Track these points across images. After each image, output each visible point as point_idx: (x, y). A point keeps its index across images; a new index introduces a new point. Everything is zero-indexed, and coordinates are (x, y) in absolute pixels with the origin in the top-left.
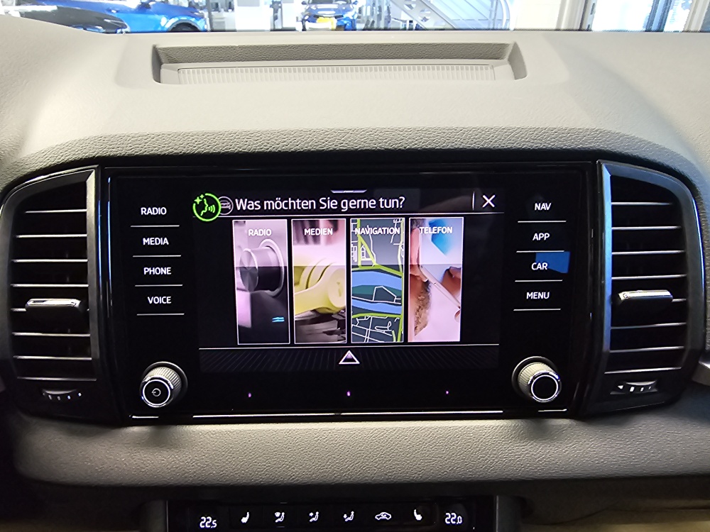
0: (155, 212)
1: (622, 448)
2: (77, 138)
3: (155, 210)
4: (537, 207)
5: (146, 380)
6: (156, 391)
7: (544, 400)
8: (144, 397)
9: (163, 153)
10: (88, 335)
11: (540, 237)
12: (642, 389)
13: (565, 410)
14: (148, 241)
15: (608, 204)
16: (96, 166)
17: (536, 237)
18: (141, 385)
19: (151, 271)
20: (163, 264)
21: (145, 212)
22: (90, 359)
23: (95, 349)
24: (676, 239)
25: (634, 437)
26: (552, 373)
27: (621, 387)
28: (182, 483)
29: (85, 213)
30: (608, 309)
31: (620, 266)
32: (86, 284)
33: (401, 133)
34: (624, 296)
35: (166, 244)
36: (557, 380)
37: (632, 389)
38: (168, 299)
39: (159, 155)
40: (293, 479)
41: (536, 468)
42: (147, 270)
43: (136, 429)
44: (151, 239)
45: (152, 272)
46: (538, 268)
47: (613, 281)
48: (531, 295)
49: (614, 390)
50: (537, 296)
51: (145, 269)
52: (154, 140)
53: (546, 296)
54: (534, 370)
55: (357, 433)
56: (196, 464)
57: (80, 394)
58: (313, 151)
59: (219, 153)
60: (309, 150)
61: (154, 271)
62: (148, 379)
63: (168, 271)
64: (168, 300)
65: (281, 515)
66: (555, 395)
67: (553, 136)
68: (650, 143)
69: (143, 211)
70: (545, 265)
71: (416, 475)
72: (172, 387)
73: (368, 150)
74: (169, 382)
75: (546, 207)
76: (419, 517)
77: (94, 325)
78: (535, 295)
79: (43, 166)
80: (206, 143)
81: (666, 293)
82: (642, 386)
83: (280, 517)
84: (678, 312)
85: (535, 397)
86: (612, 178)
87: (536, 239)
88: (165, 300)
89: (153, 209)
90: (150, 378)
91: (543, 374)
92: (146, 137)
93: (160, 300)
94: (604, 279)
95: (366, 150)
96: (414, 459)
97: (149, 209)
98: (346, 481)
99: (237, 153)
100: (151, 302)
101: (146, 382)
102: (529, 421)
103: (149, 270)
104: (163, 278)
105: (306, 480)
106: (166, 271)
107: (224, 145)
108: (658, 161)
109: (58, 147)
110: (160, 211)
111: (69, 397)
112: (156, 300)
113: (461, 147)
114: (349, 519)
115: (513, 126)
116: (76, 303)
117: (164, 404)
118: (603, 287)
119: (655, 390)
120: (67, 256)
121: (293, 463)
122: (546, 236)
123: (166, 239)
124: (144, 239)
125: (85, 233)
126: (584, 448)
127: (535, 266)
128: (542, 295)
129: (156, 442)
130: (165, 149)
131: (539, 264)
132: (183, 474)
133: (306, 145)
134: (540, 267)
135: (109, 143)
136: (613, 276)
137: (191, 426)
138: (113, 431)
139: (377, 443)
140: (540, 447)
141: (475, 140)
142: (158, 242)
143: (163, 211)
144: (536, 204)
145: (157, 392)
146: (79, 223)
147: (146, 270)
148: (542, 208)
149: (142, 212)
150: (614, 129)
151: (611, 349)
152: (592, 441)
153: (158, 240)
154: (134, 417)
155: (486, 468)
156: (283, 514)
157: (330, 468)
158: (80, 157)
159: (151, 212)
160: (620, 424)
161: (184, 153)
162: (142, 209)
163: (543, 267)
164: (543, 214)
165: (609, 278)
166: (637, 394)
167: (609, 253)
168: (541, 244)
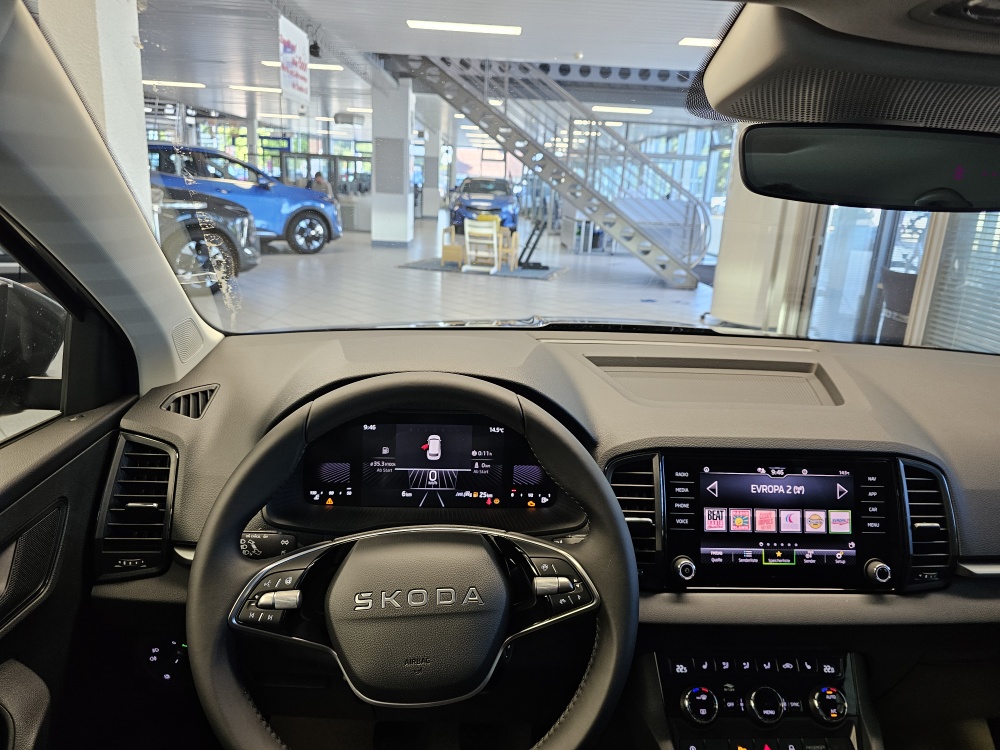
0: (683, 475)
1: (924, 609)
4: (870, 479)
5: (679, 567)
7: (883, 581)
8: (683, 576)
9: (692, 447)
10: (656, 539)
11: (872, 494)
12: (931, 577)
13: (894, 589)
14: (679, 490)
15: (904, 479)
16: (658, 451)
17: (870, 494)
18: (677, 570)
20: (685, 502)
22: (655, 551)
23: (658, 546)
24: (938, 497)
26: (886, 566)
27: (920, 575)
29: (653, 474)
30: (910, 532)
31: (914, 510)
32: (655, 511)
34: (918, 525)
35: (687, 491)
36: (889, 570)
37: (926, 576)
39: (690, 447)
42: (677, 505)
44: (681, 489)
45: (680, 506)
47: (911, 517)
48: (870, 525)
49: (917, 577)
50: (873, 526)
53: (878, 526)
54: (876, 566)
57: (643, 572)
59: (717, 447)
65: (726, 664)
66: (889, 577)
67: (875, 445)
68: (920, 449)
69: (677, 474)
71: (822, 621)
75: (873, 479)
76: (809, 667)
77: (658, 533)
79: (631, 451)
81: (937, 525)
82: (931, 575)
84: (944, 535)
86: (905, 467)
88: (685, 521)
91: (881, 567)
92: (682, 439)
93: (683, 521)
94: (907, 516)
97: (680, 473)
99: (726, 448)
100: (679, 522)
104: (684, 510)
106: (687, 506)
107: (719, 444)
108: (924, 458)
109: (638, 441)
110: (686, 474)
112: (681, 521)
113: (832, 449)
114: (767, 667)
115: (856, 440)
116: (650, 520)
117: (690, 577)
118: (906, 520)
119: (938, 579)
120: (644, 496)
122: (875, 494)
123: (687, 489)
124: (677, 489)
125: (653, 485)
126: (905, 609)
127: (871, 510)
128: (876, 525)
129: (679, 600)
130: (693, 445)
131: (873, 508)
134: (873, 510)
135: (665, 441)
136: (911, 515)
140: (882, 608)
141: (839, 446)
145: (687, 570)
146: (650, 479)
150: (904, 443)
151: (914, 554)
153: (683, 490)
158: (651, 447)
159: (680, 475)
160: (923, 598)
161: (702, 447)
163: (875, 509)
164: (872, 483)
165: (909, 516)
166: (929, 580)
167: (907, 504)
168: (873, 498)
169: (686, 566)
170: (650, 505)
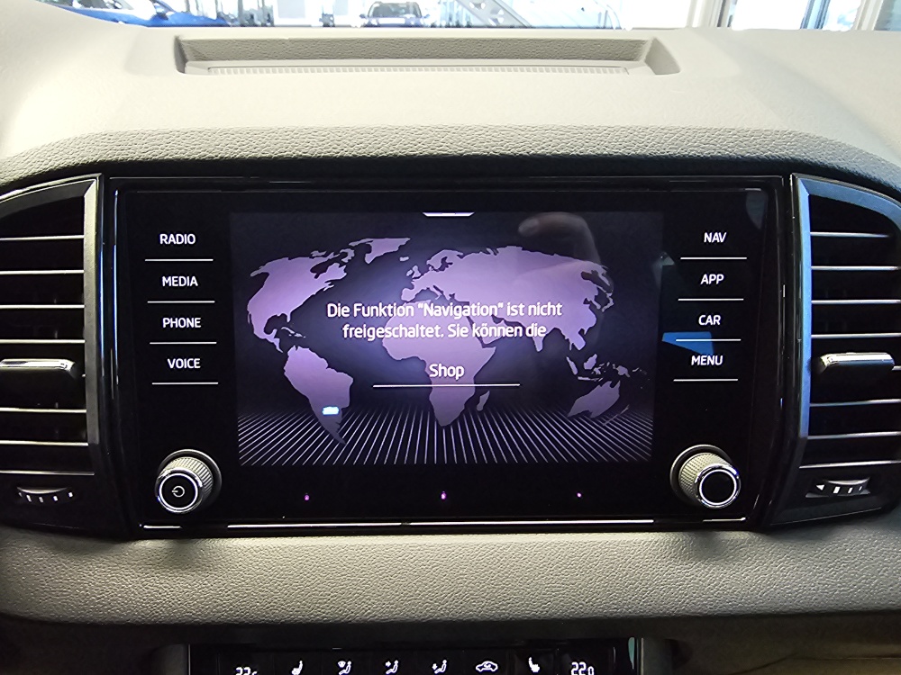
0: (180, 240)
1: (823, 572)
2: (72, 136)
3: (180, 238)
4: (708, 237)
5: (164, 475)
6: (177, 489)
7: (718, 505)
8: (161, 498)
9: (191, 157)
10: (84, 411)
11: (711, 280)
12: (851, 489)
13: (743, 519)
14: (169, 281)
15: (806, 234)
16: (97, 175)
17: (705, 279)
18: (157, 483)
19: (172, 322)
20: (189, 312)
21: (165, 240)
22: (86, 444)
23: (93, 430)
25: (838, 557)
26: (727, 466)
27: (821, 487)
28: (214, 619)
29: (82, 240)
30: (806, 377)
31: (823, 319)
32: (82, 339)
33: (523, 133)
34: (828, 359)
35: (194, 285)
36: (735, 476)
37: (837, 490)
38: (196, 361)
39: (187, 159)
40: (369, 613)
41: (706, 599)
43: (148, 544)
44: (173, 278)
45: (174, 325)
46: (707, 321)
47: (813, 340)
48: (698, 360)
49: (811, 492)
50: (706, 362)
51: (164, 319)
52: (179, 138)
53: (719, 362)
54: (700, 464)
55: (456, 551)
56: (233, 592)
57: (71, 495)
58: (401, 156)
59: (270, 157)
60: (395, 155)
61: (177, 323)
62: (166, 473)
63: (196, 322)
64: (195, 363)
65: (346, 665)
66: (733, 497)
67: (731, 139)
68: (861, 151)
69: (163, 238)
70: (717, 318)
71: (540, 609)
72: (201, 485)
73: (477, 155)
74: (197, 478)
75: (719, 238)
77: (91, 396)
78: (703, 360)
79: (23, 175)
80: (252, 143)
81: (885, 357)
82: (851, 486)
83: (345, 668)
85: (705, 501)
86: (811, 198)
87: (705, 283)
88: (192, 363)
89: (178, 235)
90: (169, 471)
91: (715, 468)
92: (168, 135)
93: (185, 364)
94: (801, 337)
95: (474, 155)
96: (537, 587)
97: (172, 236)
98: (442, 618)
99: (295, 158)
100: (172, 366)
101: (164, 477)
102: (692, 534)
103: (170, 321)
104: (188, 333)
105: (385, 617)
106: (194, 323)
107: (276, 147)
108: (873, 176)
109: (45, 148)
110: (186, 239)
111: (56, 499)
112: (180, 363)
113: (605, 153)
114: (440, 670)
115: (676, 126)
116: (67, 365)
117: (188, 508)
118: (799, 346)
119: (866, 492)
120: (55, 301)
121: (368, 592)
122: (719, 278)
123: (194, 278)
124: (164, 278)
125: (82, 268)
126: (770, 571)
127: (704, 320)
128: (713, 360)
129: (177, 562)
130: (195, 150)
131: (710, 317)
132: (215, 607)
133: (391, 148)
134: (711, 321)
135: (117, 143)
136: (813, 333)
137: (225, 540)
138: (117, 546)
139: (485, 564)
140: (709, 570)
141: (624, 144)
142: (182, 283)
143: (191, 239)
144: (706, 234)
145: (180, 492)
146: (73, 254)
147: (167, 321)
148: (714, 239)
149: (162, 240)
150: (812, 132)
151: (810, 434)
152: (781, 562)
153: (182, 280)
154: (146, 527)
155: (636, 599)
156: (349, 663)
157: (421, 599)
158: (76, 161)
159: (174, 240)
160: (819, 538)
161: (221, 158)
162: (162, 235)
163: (714, 320)
164: (715, 248)
165: (807, 336)
166: (843, 497)
167: (807, 301)
168: (713, 289)
169: (179, 480)
170: (73, 324)
